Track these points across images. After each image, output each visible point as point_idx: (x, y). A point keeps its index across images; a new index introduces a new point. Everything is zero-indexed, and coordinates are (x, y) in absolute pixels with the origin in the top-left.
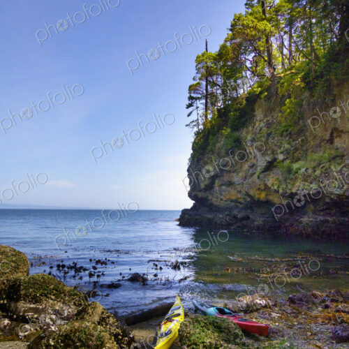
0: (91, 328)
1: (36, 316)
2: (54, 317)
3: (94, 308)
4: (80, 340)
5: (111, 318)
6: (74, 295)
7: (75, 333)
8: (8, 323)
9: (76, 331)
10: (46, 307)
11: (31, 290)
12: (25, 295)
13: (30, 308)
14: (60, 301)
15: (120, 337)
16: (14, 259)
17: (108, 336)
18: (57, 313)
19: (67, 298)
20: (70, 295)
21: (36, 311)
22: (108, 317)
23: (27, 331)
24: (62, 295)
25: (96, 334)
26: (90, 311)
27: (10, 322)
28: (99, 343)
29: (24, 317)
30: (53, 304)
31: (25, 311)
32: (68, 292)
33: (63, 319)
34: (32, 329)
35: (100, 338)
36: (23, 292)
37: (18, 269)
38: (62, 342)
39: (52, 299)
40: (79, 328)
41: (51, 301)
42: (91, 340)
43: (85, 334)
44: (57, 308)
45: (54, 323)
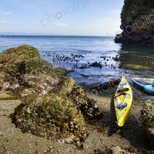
0: (60, 103)
1: (34, 83)
2: (46, 84)
3: (69, 82)
4: (50, 113)
5: (80, 89)
6: (58, 72)
7: (46, 106)
8: (18, 87)
9: (47, 104)
10: (41, 78)
11: (31, 67)
12: (28, 70)
13: (32, 78)
14: (49, 75)
15: (87, 107)
16: (31, 52)
17: (76, 111)
18: (48, 82)
19: (54, 73)
20: (56, 72)
21: (34, 80)
22: (79, 88)
23: (26, 93)
24: (51, 71)
25: (64, 108)
26: (66, 83)
27: (19, 86)
28: (67, 117)
29: (27, 83)
30: (45, 76)
31: (28, 80)
32: (54, 70)
33: (51, 86)
34: (30, 92)
35: (67, 113)
36: (27, 69)
37: (34, 57)
38: (36, 112)
39: (44, 74)
40: (49, 102)
41: (44, 75)
42: (60, 114)
43: (55, 108)
44: (48, 79)
45: (45, 88)
